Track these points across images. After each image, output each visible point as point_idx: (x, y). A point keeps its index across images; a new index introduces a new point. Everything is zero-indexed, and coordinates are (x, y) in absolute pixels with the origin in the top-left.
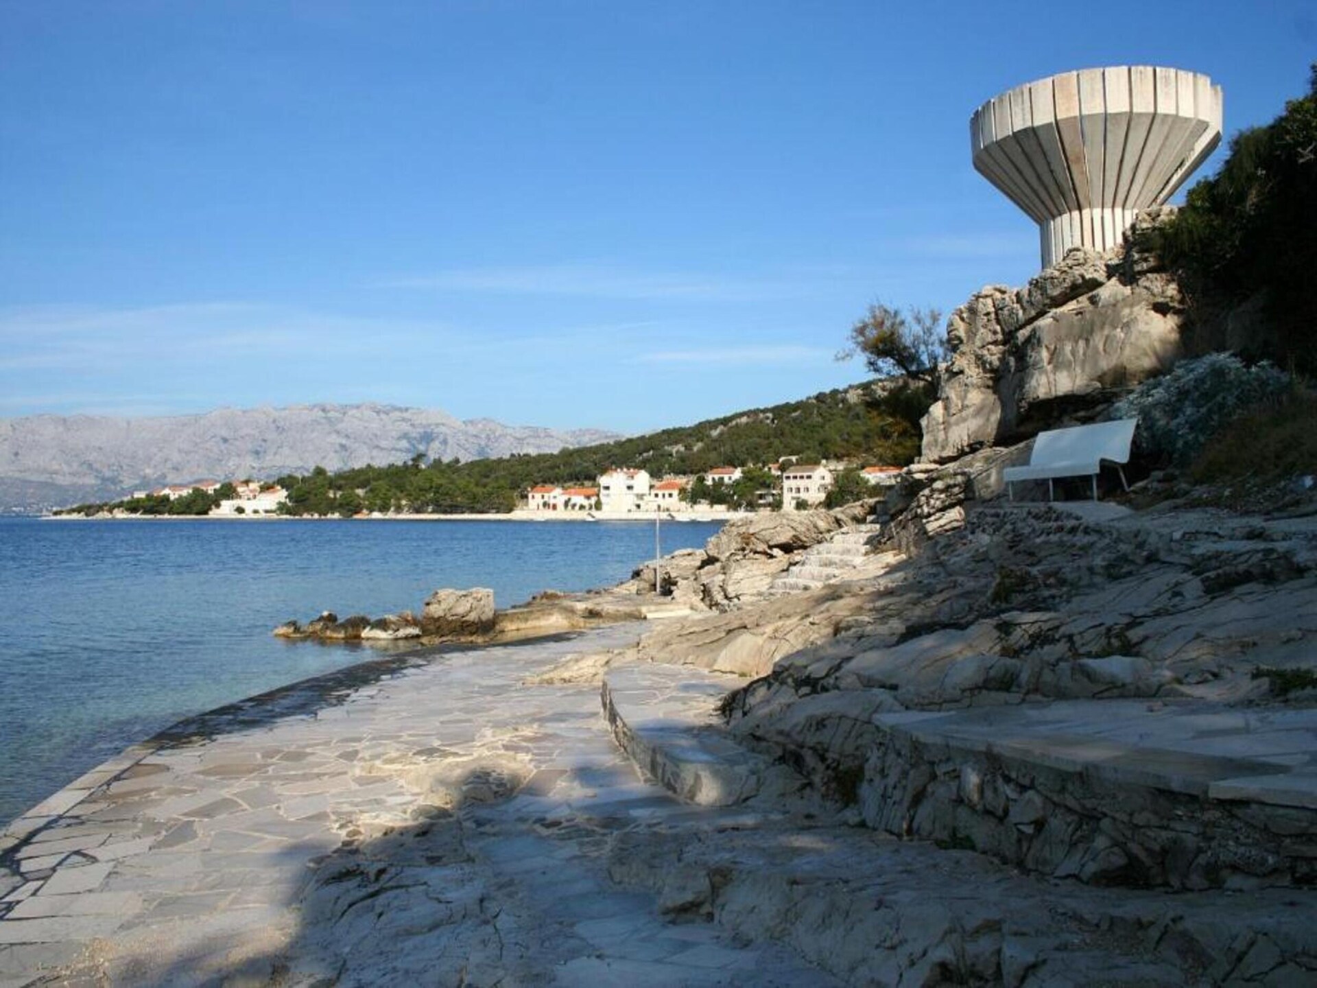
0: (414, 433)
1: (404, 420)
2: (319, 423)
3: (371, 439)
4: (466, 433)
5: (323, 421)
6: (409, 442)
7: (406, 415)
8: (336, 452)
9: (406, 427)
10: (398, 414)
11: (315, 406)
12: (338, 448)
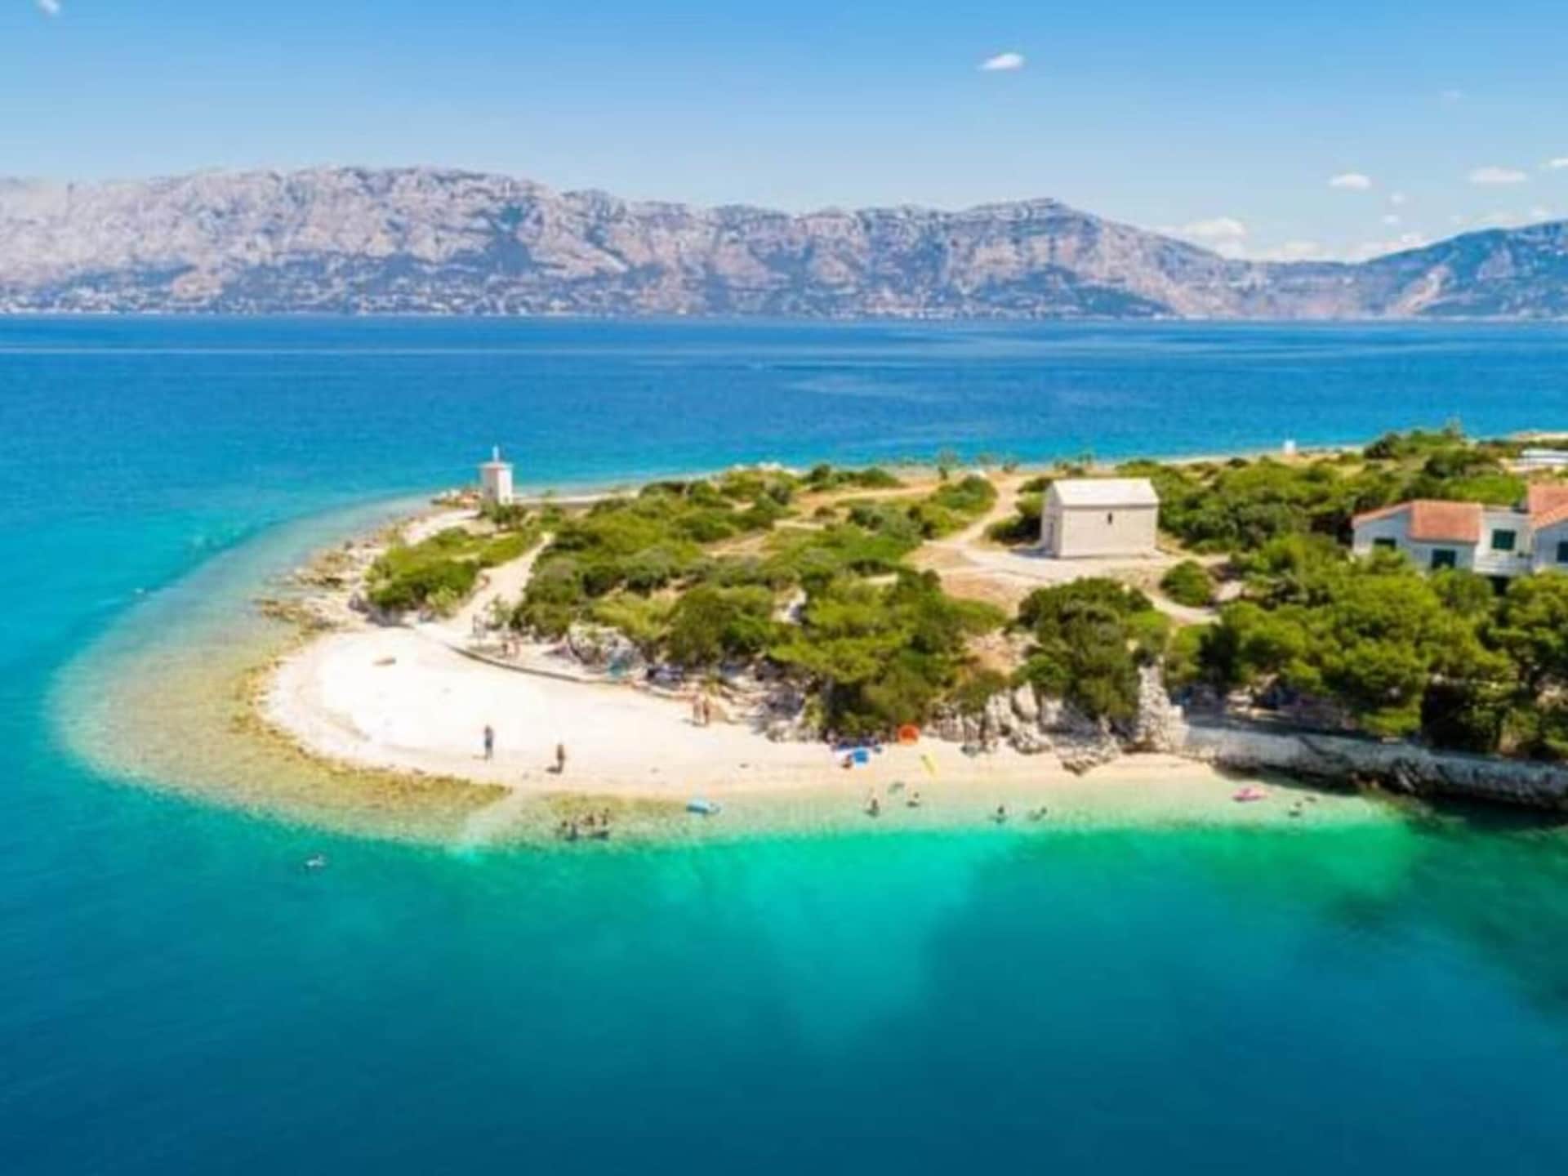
0: (495, 208)
1: (479, 190)
2: (356, 193)
3: (433, 217)
4: (568, 210)
5: (361, 190)
6: (490, 221)
7: (484, 184)
8: (384, 232)
9: (481, 201)
10: (470, 182)
11: (347, 170)
12: (385, 226)
